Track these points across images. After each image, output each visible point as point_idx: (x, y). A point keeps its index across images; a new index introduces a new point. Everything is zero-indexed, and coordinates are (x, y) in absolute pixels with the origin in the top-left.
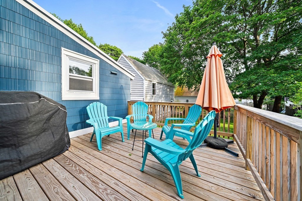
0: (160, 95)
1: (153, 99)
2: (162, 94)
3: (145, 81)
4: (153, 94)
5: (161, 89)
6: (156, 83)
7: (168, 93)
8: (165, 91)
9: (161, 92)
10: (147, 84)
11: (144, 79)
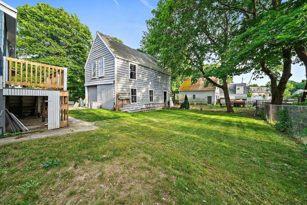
0: (144, 81)
1: (132, 84)
2: (148, 80)
3: (116, 60)
4: (131, 77)
5: (147, 74)
6: (137, 66)
7: (160, 81)
8: (154, 78)
9: (146, 78)
10: (121, 64)
11: (114, 57)
